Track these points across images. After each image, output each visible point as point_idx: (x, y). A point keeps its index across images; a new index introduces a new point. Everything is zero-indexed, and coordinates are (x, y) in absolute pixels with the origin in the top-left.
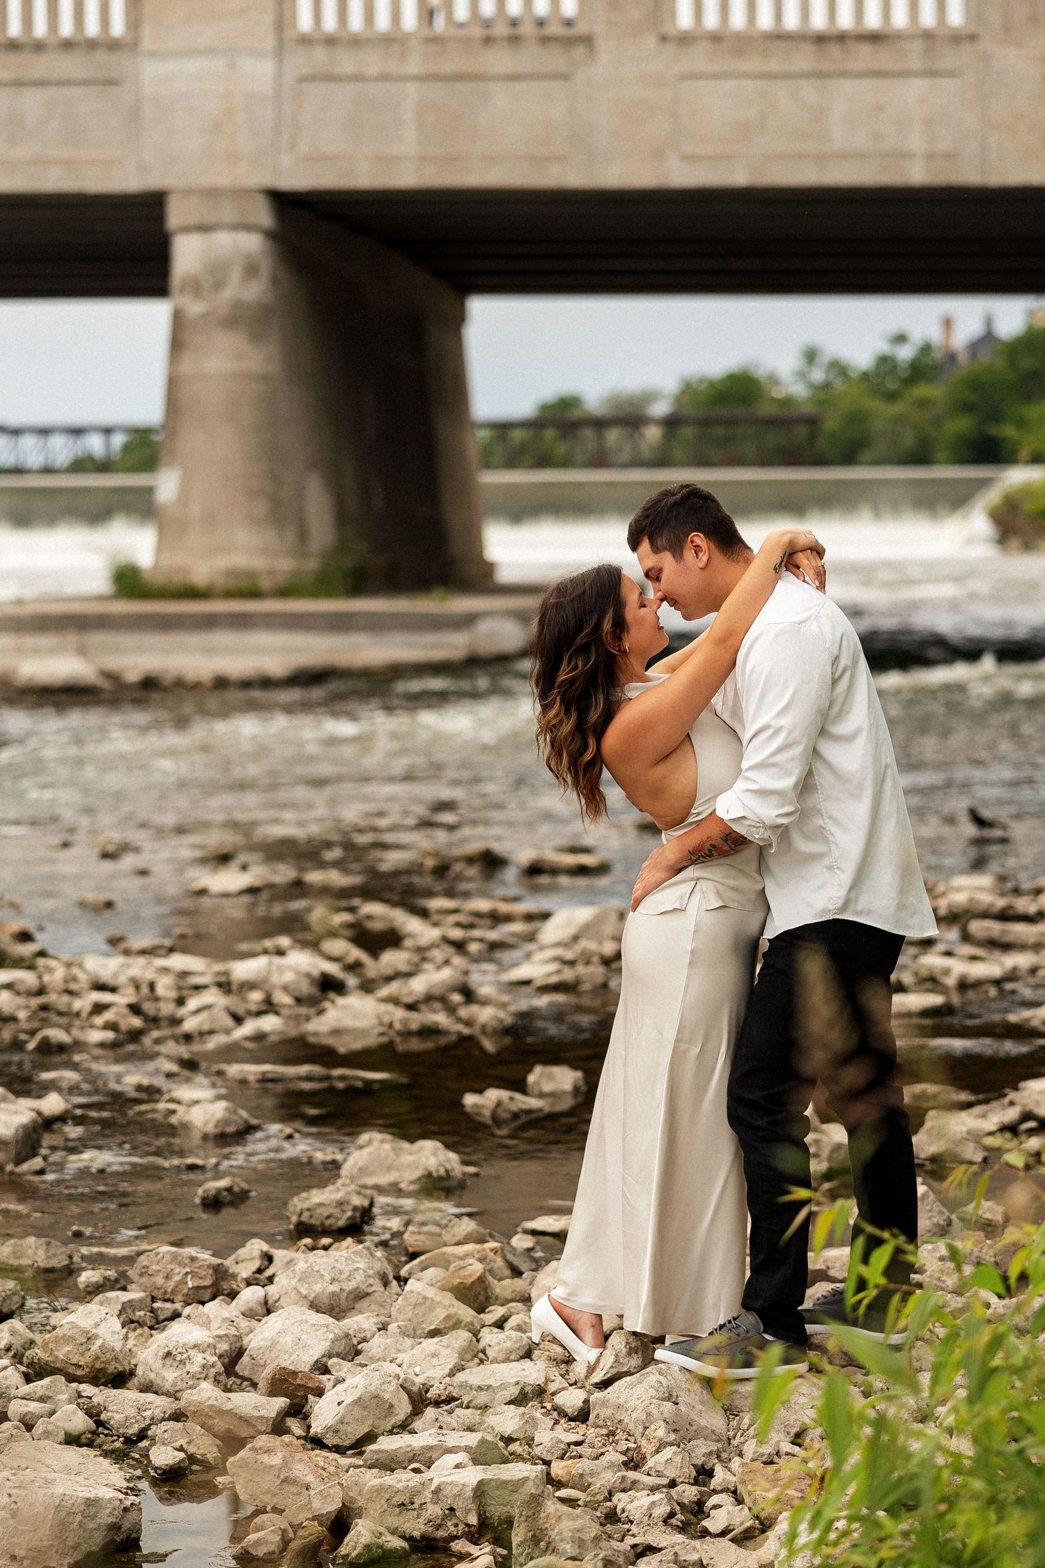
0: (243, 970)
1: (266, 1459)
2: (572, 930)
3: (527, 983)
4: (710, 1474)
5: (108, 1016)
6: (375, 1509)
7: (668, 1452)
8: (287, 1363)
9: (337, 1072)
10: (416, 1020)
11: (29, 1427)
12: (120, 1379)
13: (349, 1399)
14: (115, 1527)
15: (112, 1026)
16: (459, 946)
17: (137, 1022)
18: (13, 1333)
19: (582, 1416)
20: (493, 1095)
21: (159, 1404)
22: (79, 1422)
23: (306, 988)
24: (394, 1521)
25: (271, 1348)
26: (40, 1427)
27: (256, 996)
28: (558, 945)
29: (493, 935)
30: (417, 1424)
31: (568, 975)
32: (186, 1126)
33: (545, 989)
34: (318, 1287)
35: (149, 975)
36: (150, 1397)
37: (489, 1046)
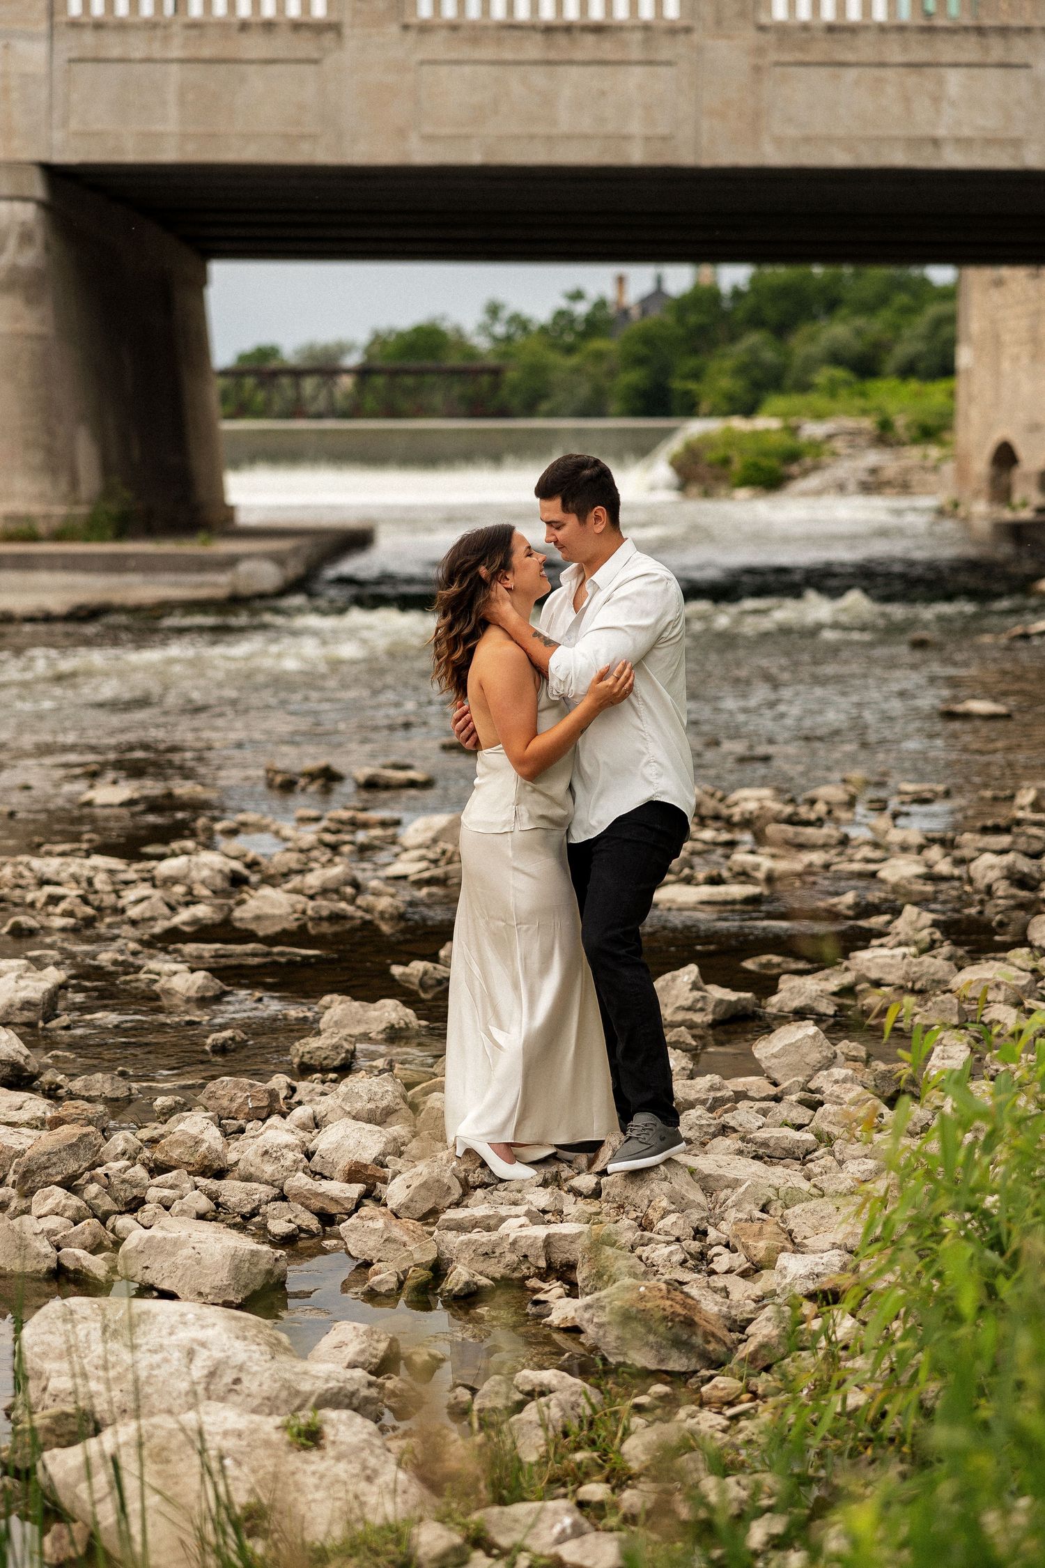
0: (166, 868)
1: (371, 1224)
2: (430, 834)
3: (405, 877)
4: (705, 1233)
5: (63, 905)
6: (468, 1255)
7: (672, 1218)
8: (356, 1158)
9: (276, 949)
10: (326, 906)
11: (167, 1208)
12: (220, 1174)
13: (416, 1183)
14: (269, 1273)
15: (68, 914)
16: (334, 848)
17: (89, 911)
18: (127, 1140)
19: (596, 1193)
20: (418, 967)
21: (263, 1191)
22: (204, 1204)
23: (219, 882)
24: (481, 1267)
25: (337, 1149)
26: (176, 1207)
27: (179, 889)
28: (419, 847)
29: (361, 837)
30: (470, 1202)
31: (438, 872)
32: (168, 992)
33: (419, 883)
34: (358, 1105)
35: (86, 873)
36: (255, 1185)
37: (386, 928)
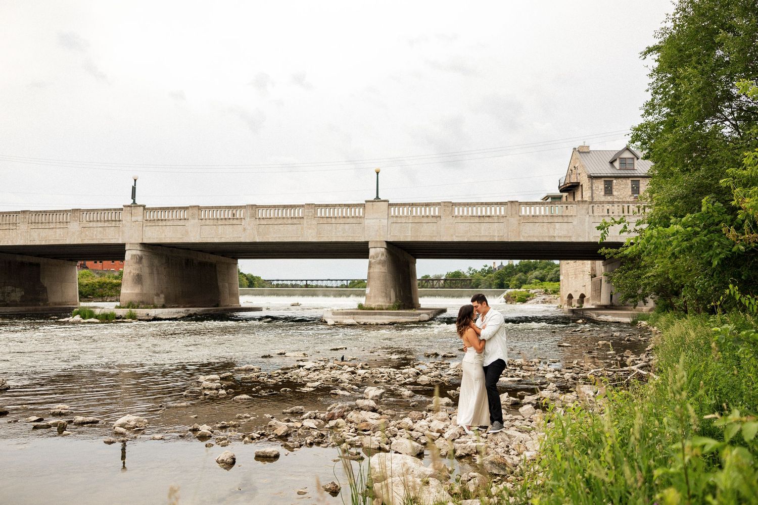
0: (404, 371)
1: (441, 441)
2: (456, 366)
3: (450, 374)
4: (509, 447)
6: (460, 448)
7: (502, 443)
8: (439, 428)
9: (425, 387)
10: (435, 379)
12: (412, 430)
13: (450, 434)
14: (421, 450)
15: (386, 379)
16: (437, 368)
17: (389, 379)
18: (394, 423)
19: (486, 438)
20: (452, 391)
21: (420, 434)
22: (409, 436)
23: (414, 374)
24: (463, 451)
25: (435, 426)
26: (403, 436)
27: (407, 375)
29: (442, 366)
30: (461, 438)
31: (457, 373)
32: (404, 395)
33: (453, 375)
35: (389, 372)
37: (446, 384)
